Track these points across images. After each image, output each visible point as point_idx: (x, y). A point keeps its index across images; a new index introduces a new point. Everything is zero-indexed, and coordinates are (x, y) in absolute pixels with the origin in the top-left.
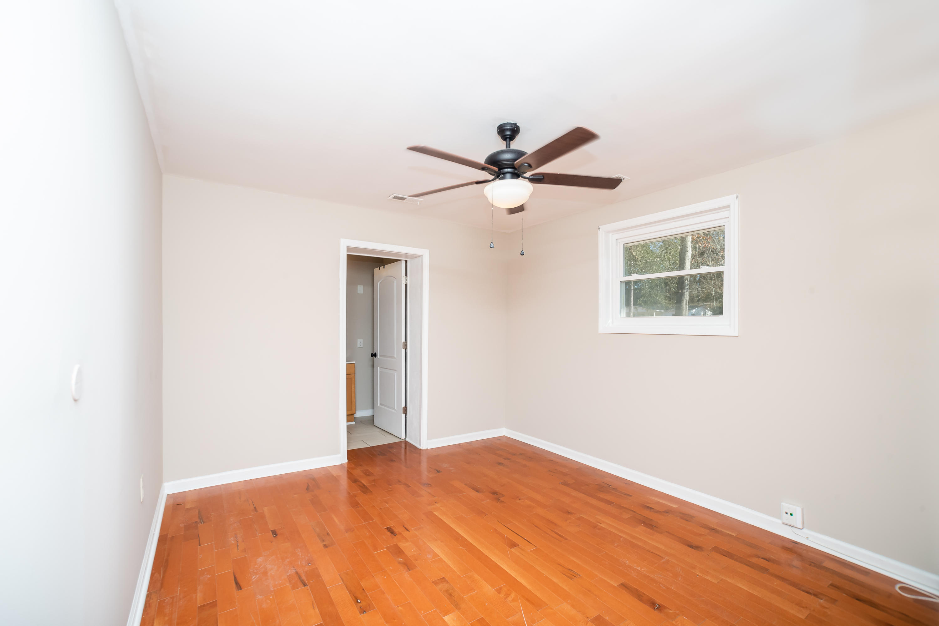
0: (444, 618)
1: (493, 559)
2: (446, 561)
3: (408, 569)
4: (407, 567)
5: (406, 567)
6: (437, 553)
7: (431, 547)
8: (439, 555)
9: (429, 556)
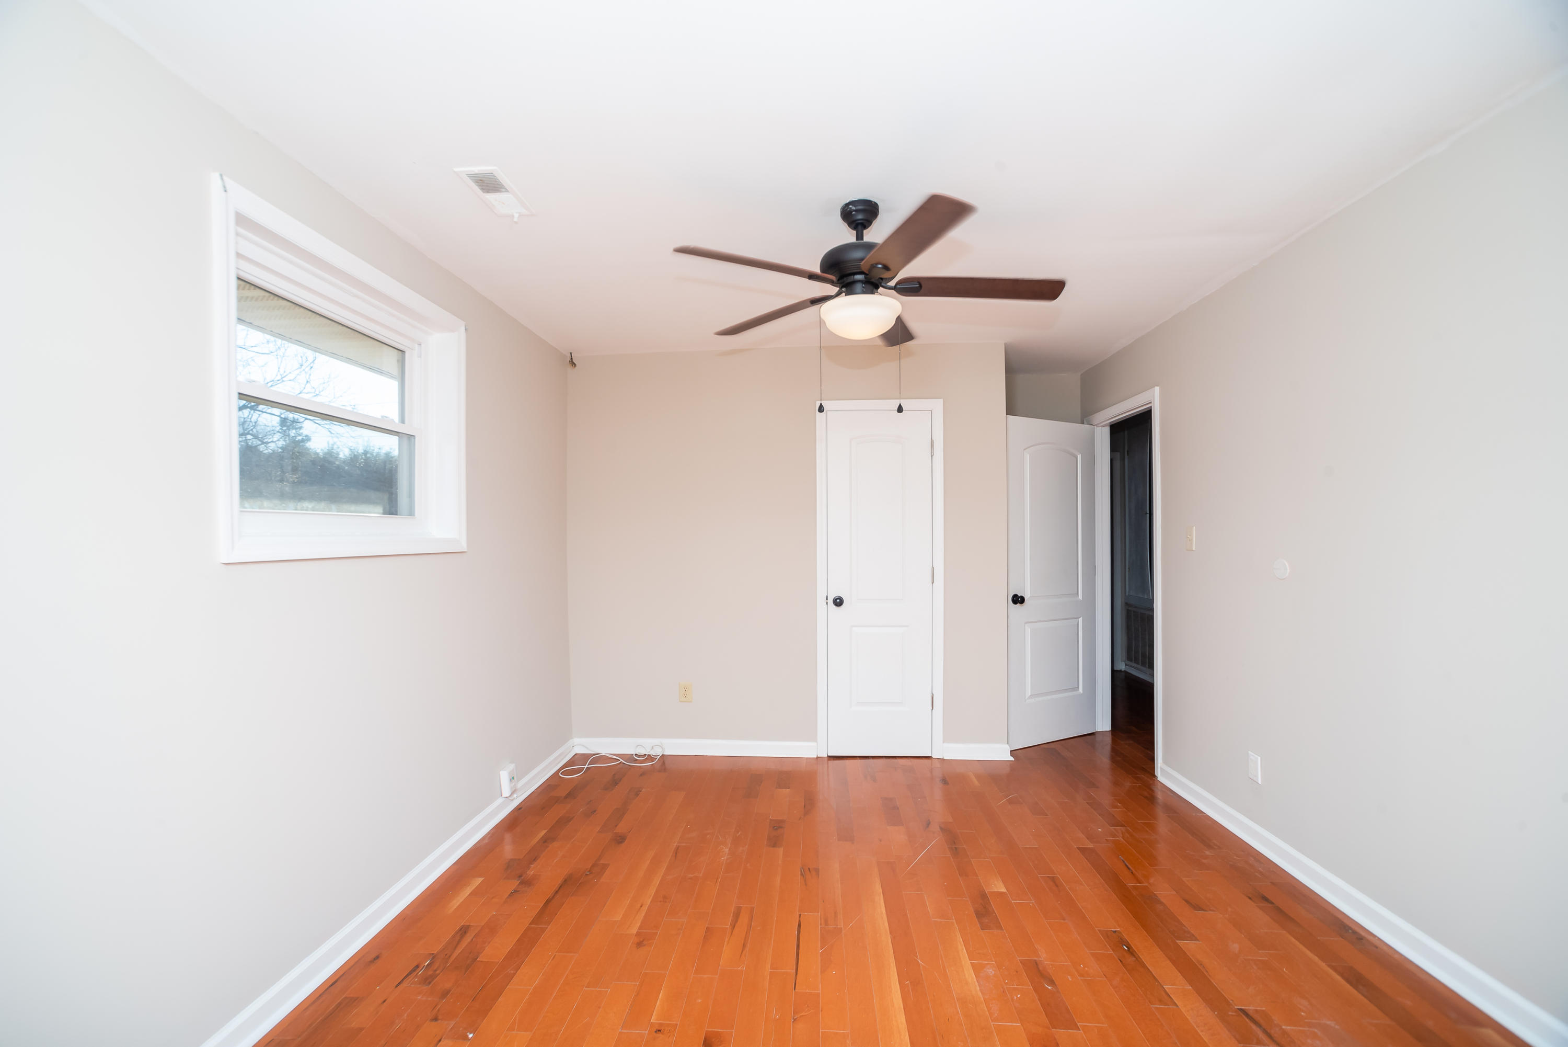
0: (1006, 891)
1: (887, 924)
2: (965, 951)
3: (1037, 964)
4: (1038, 969)
5: (1041, 969)
6: (972, 971)
7: (978, 988)
8: (970, 967)
9: (990, 971)
